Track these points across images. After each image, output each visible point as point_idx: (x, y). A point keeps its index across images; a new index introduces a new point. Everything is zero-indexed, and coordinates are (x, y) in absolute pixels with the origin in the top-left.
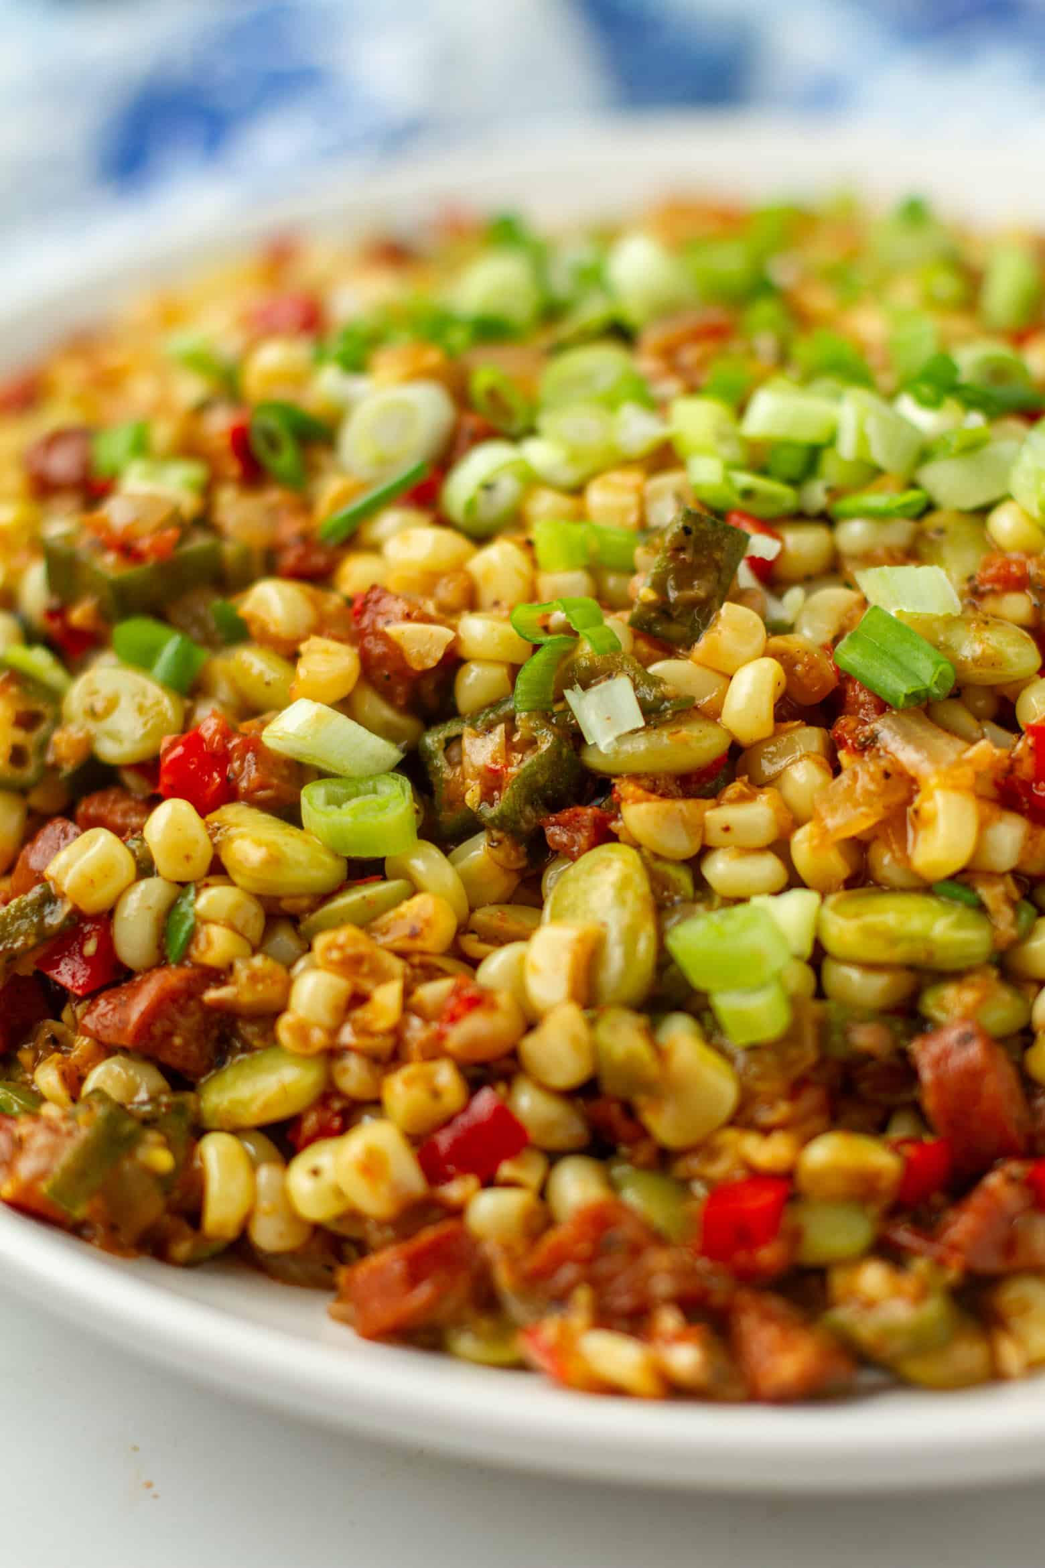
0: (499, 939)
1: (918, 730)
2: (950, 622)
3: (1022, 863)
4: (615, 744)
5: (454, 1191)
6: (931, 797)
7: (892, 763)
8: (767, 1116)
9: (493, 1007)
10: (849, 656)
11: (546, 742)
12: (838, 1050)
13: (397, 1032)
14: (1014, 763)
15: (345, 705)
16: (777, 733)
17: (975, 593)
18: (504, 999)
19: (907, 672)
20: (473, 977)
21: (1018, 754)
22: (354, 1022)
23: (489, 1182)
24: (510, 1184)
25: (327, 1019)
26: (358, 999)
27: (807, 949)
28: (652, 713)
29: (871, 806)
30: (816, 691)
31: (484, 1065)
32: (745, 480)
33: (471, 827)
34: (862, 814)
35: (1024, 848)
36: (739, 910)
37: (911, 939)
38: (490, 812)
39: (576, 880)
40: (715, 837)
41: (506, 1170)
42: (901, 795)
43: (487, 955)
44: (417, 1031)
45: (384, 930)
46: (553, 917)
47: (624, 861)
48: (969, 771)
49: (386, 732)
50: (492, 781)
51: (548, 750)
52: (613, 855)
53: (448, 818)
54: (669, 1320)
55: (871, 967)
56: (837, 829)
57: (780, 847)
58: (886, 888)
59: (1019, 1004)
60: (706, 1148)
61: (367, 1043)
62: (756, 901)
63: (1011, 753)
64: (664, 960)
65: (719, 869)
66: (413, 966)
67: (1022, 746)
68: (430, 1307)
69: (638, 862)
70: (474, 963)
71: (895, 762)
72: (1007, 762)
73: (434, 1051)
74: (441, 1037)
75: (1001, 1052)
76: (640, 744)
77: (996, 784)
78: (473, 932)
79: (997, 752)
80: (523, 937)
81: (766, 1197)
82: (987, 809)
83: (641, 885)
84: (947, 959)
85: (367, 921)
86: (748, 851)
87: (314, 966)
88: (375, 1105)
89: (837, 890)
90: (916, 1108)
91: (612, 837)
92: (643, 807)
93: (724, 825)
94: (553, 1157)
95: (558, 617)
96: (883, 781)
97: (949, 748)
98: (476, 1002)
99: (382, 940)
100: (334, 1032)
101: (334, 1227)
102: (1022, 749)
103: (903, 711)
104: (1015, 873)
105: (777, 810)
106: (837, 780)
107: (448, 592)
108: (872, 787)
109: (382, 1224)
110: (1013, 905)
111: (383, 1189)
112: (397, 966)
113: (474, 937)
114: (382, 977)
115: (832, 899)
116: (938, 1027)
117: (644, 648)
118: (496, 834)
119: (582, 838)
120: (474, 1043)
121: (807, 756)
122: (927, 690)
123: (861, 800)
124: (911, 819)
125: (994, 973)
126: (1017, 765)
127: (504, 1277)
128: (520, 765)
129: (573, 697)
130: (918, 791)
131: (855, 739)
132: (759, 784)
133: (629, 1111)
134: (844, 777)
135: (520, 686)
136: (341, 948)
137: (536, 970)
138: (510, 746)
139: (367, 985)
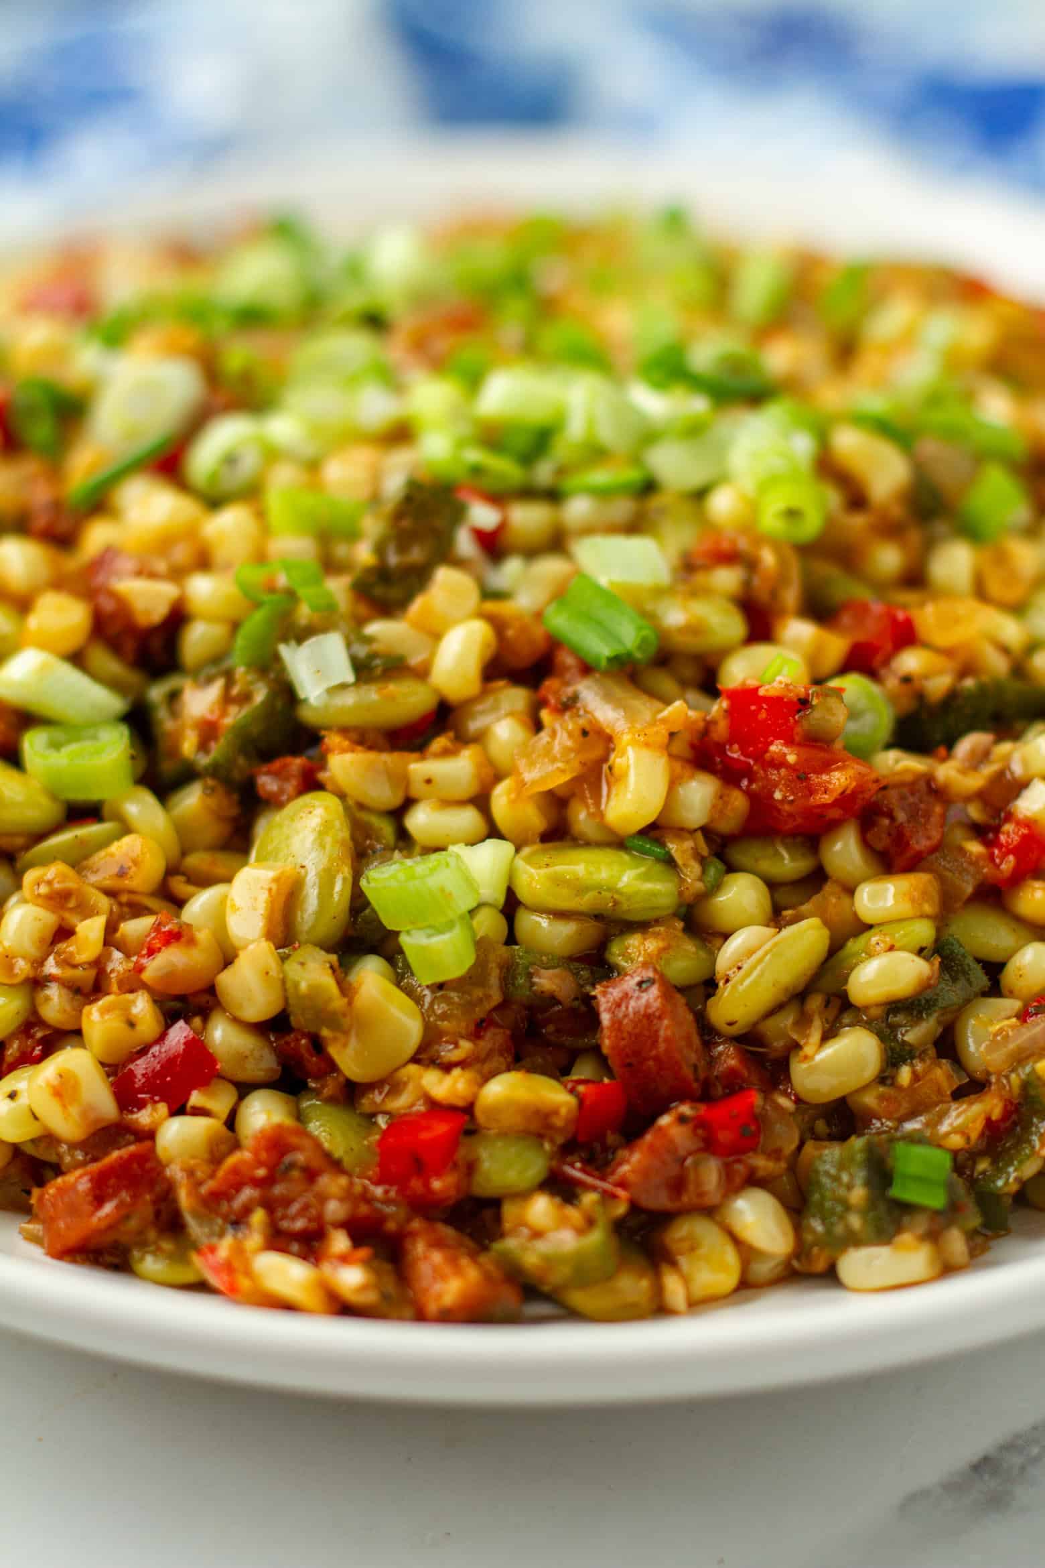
0: (204, 881)
1: (618, 692)
2: (659, 592)
3: (712, 820)
4: (325, 696)
5: (144, 1117)
6: (624, 753)
7: (590, 722)
8: (450, 1053)
9: (192, 942)
10: (559, 622)
11: (260, 695)
12: (522, 994)
13: (99, 964)
14: (709, 725)
15: (77, 659)
16: (484, 693)
17: (689, 567)
18: (203, 936)
19: (610, 635)
20: (178, 916)
21: (713, 717)
22: (58, 954)
23: (178, 1109)
24: (199, 1112)
25: (34, 951)
26: (63, 933)
27: (501, 899)
28: (363, 670)
29: (567, 762)
30: (525, 655)
31: (181, 998)
32: (474, 456)
33: (188, 775)
34: (558, 768)
35: (714, 806)
36: (435, 857)
37: (599, 888)
38: (204, 761)
39: (280, 826)
40: (417, 789)
41: (196, 1098)
42: (597, 753)
43: (191, 896)
44: (118, 963)
45: (95, 869)
46: (258, 860)
47: (326, 808)
48: (663, 731)
49: (113, 684)
50: (208, 731)
51: (263, 703)
52: (317, 803)
53: (167, 767)
54: (340, 1242)
55: (560, 915)
56: (534, 783)
57: (481, 801)
58: (581, 842)
59: (702, 954)
60: (390, 1083)
61: (69, 973)
62: (453, 849)
63: (706, 716)
64: (358, 903)
65: (420, 820)
66: (120, 904)
67: (718, 707)
68: (113, 1225)
69: (341, 808)
70: (179, 903)
71: (594, 723)
72: (701, 725)
73: (132, 984)
74: (140, 969)
75: (681, 1000)
76: (349, 699)
77: (693, 746)
78: (183, 874)
79: (692, 714)
80: (228, 880)
81: (441, 1128)
82: (678, 766)
83: (342, 831)
84: (633, 909)
85: (78, 860)
86: (450, 803)
87: (24, 901)
88: (72, 1034)
89: (534, 843)
90: (596, 1051)
91: (317, 786)
92: (348, 757)
93: (426, 778)
94: (244, 1089)
95: (282, 580)
96: (581, 739)
97: (644, 707)
98: (174, 937)
99: (93, 878)
100: (40, 963)
101: (30, 1150)
102: (717, 711)
103: (607, 674)
104: (706, 831)
105: (479, 766)
106: (536, 738)
107: (181, 554)
108: (569, 743)
109: (73, 1146)
110: (702, 861)
111: (74, 1111)
112: (104, 902)
113: (181, 878)
114: (86, 911)
115: (526, 851)
116: (622, 973)
117: (363, 610)
118: (210, 782)
119: (290, 787)
120: (170, 976)
121: (511, 714)
122: (629, 655)
123: (558, 756)
124: (606, 776)
125: (680, 925)
126: (712, 728)
127: (184, 1199)
128: (234, 716)
129: (287, 652)
130: (613, 750)
131: (558, 699)
132: (463, 740)
133: (318, 1044)
134: (544, 736)
135: (240, 641)
136: (49, 883)
137: (235, 909)
138: (227, 699)
139: (72, 919)
